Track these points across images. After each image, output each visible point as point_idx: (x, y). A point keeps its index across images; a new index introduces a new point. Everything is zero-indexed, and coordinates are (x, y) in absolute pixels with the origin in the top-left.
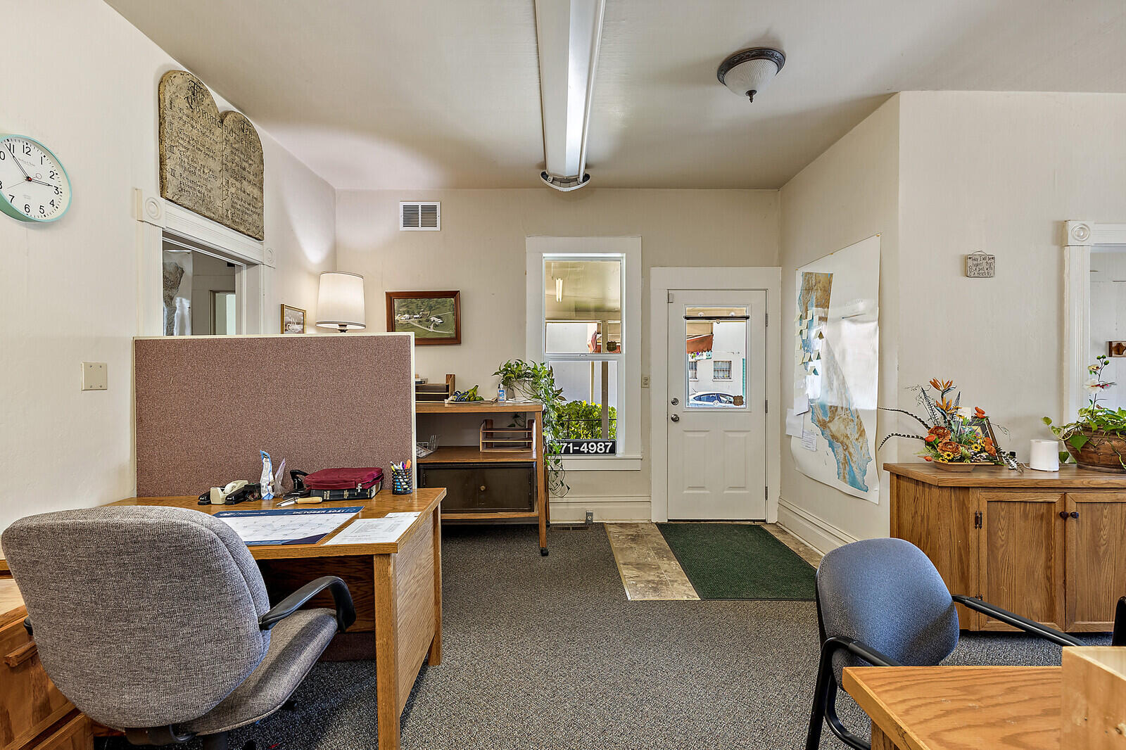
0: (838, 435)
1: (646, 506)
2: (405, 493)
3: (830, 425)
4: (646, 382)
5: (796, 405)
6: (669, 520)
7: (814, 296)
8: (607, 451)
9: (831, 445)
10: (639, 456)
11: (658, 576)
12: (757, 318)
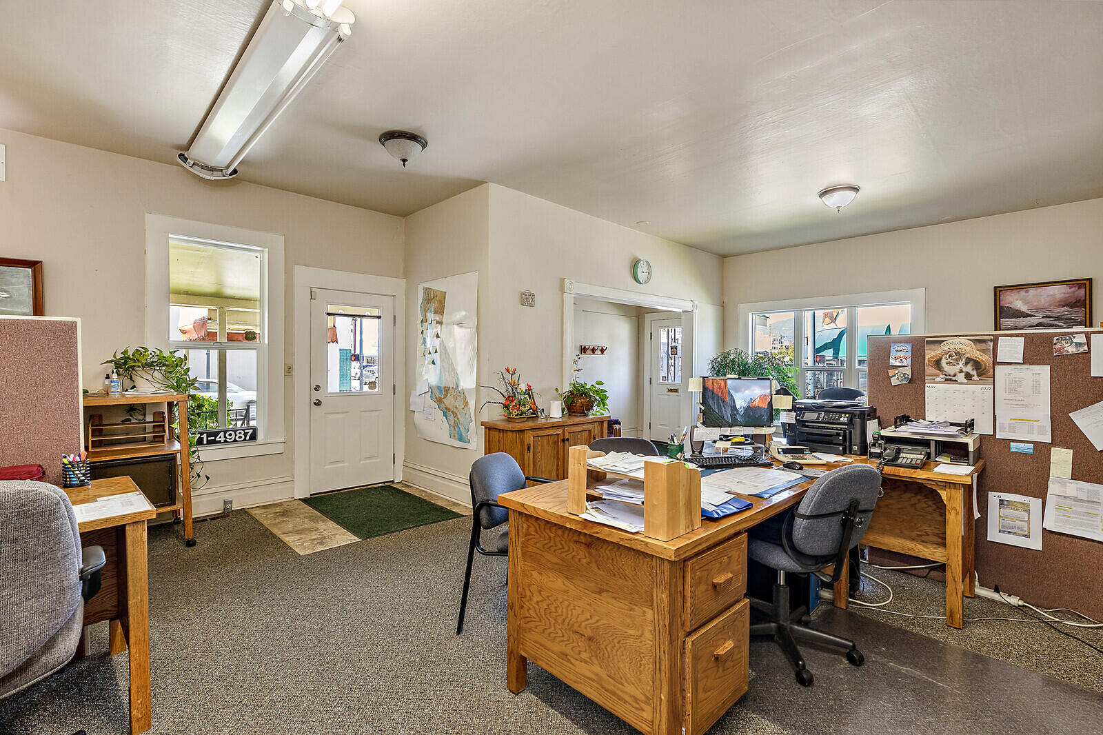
0: (450, 407)
1: (290, 484)
2: (82, 485)
3: (444, 400)
4: (289, 370)
5: (418, 387)
6: (311, 495)
7: (433, 306)
8: (247, 438)
9: (445, 415)
10: (282, 440)
11: (320, 535)
12: (387, 318)
